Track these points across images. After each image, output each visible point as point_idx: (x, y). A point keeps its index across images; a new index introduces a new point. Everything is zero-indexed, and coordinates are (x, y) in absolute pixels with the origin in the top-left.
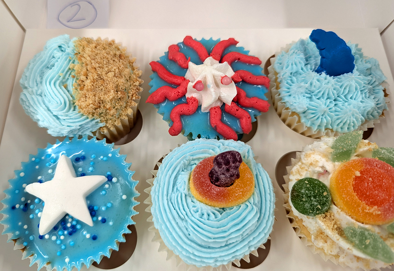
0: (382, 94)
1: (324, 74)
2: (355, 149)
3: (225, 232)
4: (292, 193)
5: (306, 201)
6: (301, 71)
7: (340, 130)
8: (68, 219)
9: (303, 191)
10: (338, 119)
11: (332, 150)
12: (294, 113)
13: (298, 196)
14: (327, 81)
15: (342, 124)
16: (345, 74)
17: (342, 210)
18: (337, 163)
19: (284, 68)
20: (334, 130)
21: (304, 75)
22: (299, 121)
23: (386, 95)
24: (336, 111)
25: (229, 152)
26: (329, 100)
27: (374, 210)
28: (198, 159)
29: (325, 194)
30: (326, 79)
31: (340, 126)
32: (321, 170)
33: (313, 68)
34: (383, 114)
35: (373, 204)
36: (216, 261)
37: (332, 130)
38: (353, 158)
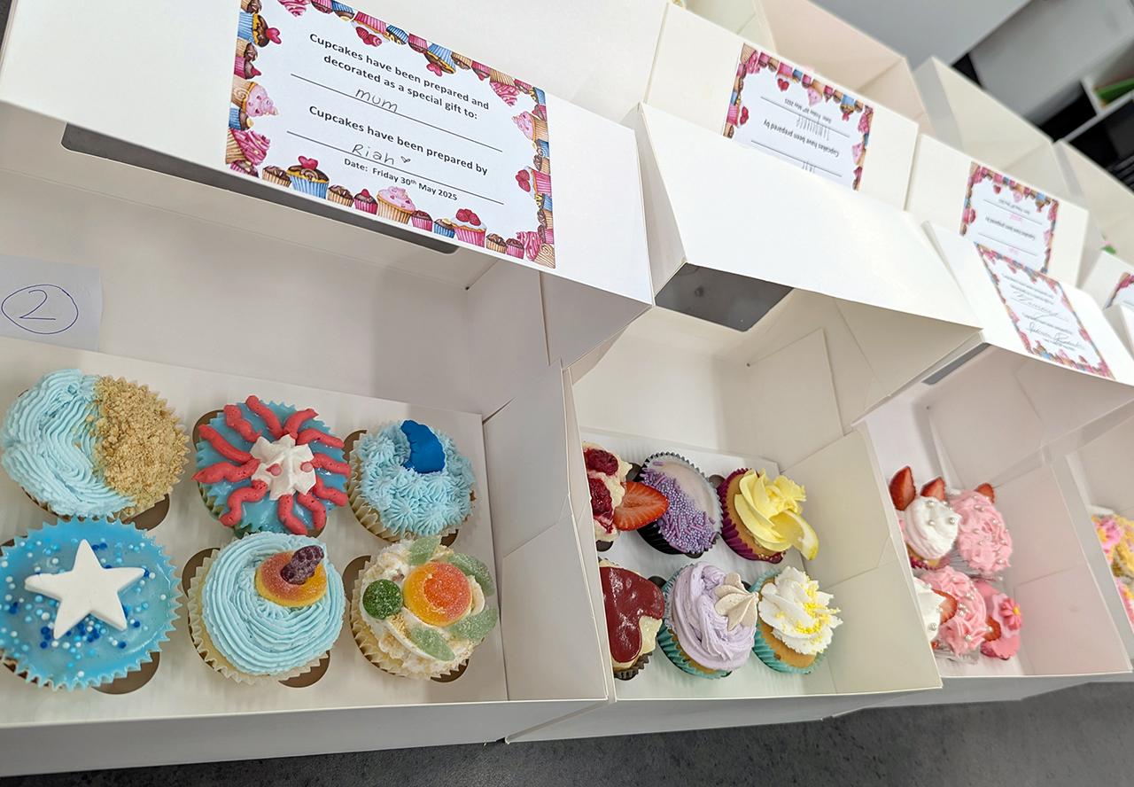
0: (469, 497)
1: (412, 470)
2: (432, 554)
3: (293, 633)
4: (365, 595)
5: (378, 603)
6: (388, 463)
7: (420, 533)
8: (88, 622)
9: (377, 592)
10: (420, 521)
11: (409, 553)
12: (374, 511)
13: (371, 597)
14: (414, 478)
15: (423, 527)
16: (434, 473)
17: (412, 611)
18: (412, 567)
19: (370, 457)
20: (415, 533)
21: (391, 468)
22: (378, 520)
23: (472, 498)
24: (419, 513)
25: (312, 547)
26: (414, 500)
27: (441, 610)
28: (264, 555)
29: (397, 595)
30: (413, 476)
31: (421, 529)
32: (396, 573)
33: (402, 461)
34: (466, 519)
35: (440, 605)
36: (278, 666)
37: (412, 533)
38: (428, 562)
